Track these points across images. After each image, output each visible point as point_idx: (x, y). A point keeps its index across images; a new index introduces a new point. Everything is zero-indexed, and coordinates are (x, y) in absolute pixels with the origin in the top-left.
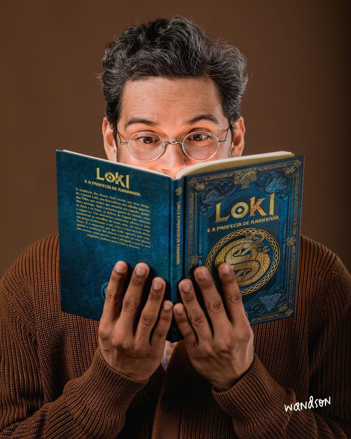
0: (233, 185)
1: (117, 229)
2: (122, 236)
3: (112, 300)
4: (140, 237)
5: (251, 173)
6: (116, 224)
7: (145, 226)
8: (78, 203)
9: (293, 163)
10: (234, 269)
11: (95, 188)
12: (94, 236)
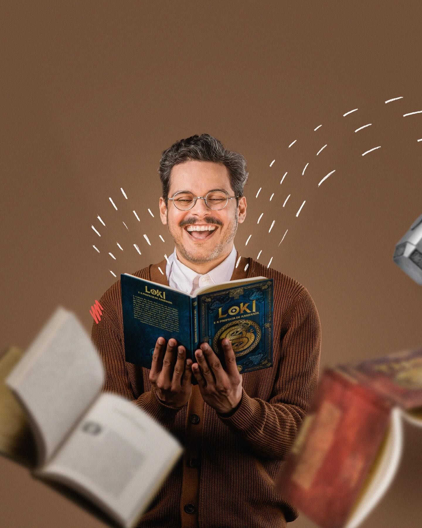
0: (229, 298)
1: (158, 320)
2: (162, 324)
3: (156, 360)
4: (173, 326)
5: (240, 291)
6: (158, 317)
7: (176, 320)
8: (135, 304)
9: (266, 283)
10: (232, 343)
11: (144, 297)
12: (145, 322)
